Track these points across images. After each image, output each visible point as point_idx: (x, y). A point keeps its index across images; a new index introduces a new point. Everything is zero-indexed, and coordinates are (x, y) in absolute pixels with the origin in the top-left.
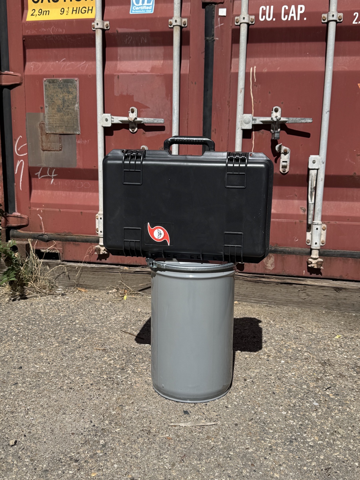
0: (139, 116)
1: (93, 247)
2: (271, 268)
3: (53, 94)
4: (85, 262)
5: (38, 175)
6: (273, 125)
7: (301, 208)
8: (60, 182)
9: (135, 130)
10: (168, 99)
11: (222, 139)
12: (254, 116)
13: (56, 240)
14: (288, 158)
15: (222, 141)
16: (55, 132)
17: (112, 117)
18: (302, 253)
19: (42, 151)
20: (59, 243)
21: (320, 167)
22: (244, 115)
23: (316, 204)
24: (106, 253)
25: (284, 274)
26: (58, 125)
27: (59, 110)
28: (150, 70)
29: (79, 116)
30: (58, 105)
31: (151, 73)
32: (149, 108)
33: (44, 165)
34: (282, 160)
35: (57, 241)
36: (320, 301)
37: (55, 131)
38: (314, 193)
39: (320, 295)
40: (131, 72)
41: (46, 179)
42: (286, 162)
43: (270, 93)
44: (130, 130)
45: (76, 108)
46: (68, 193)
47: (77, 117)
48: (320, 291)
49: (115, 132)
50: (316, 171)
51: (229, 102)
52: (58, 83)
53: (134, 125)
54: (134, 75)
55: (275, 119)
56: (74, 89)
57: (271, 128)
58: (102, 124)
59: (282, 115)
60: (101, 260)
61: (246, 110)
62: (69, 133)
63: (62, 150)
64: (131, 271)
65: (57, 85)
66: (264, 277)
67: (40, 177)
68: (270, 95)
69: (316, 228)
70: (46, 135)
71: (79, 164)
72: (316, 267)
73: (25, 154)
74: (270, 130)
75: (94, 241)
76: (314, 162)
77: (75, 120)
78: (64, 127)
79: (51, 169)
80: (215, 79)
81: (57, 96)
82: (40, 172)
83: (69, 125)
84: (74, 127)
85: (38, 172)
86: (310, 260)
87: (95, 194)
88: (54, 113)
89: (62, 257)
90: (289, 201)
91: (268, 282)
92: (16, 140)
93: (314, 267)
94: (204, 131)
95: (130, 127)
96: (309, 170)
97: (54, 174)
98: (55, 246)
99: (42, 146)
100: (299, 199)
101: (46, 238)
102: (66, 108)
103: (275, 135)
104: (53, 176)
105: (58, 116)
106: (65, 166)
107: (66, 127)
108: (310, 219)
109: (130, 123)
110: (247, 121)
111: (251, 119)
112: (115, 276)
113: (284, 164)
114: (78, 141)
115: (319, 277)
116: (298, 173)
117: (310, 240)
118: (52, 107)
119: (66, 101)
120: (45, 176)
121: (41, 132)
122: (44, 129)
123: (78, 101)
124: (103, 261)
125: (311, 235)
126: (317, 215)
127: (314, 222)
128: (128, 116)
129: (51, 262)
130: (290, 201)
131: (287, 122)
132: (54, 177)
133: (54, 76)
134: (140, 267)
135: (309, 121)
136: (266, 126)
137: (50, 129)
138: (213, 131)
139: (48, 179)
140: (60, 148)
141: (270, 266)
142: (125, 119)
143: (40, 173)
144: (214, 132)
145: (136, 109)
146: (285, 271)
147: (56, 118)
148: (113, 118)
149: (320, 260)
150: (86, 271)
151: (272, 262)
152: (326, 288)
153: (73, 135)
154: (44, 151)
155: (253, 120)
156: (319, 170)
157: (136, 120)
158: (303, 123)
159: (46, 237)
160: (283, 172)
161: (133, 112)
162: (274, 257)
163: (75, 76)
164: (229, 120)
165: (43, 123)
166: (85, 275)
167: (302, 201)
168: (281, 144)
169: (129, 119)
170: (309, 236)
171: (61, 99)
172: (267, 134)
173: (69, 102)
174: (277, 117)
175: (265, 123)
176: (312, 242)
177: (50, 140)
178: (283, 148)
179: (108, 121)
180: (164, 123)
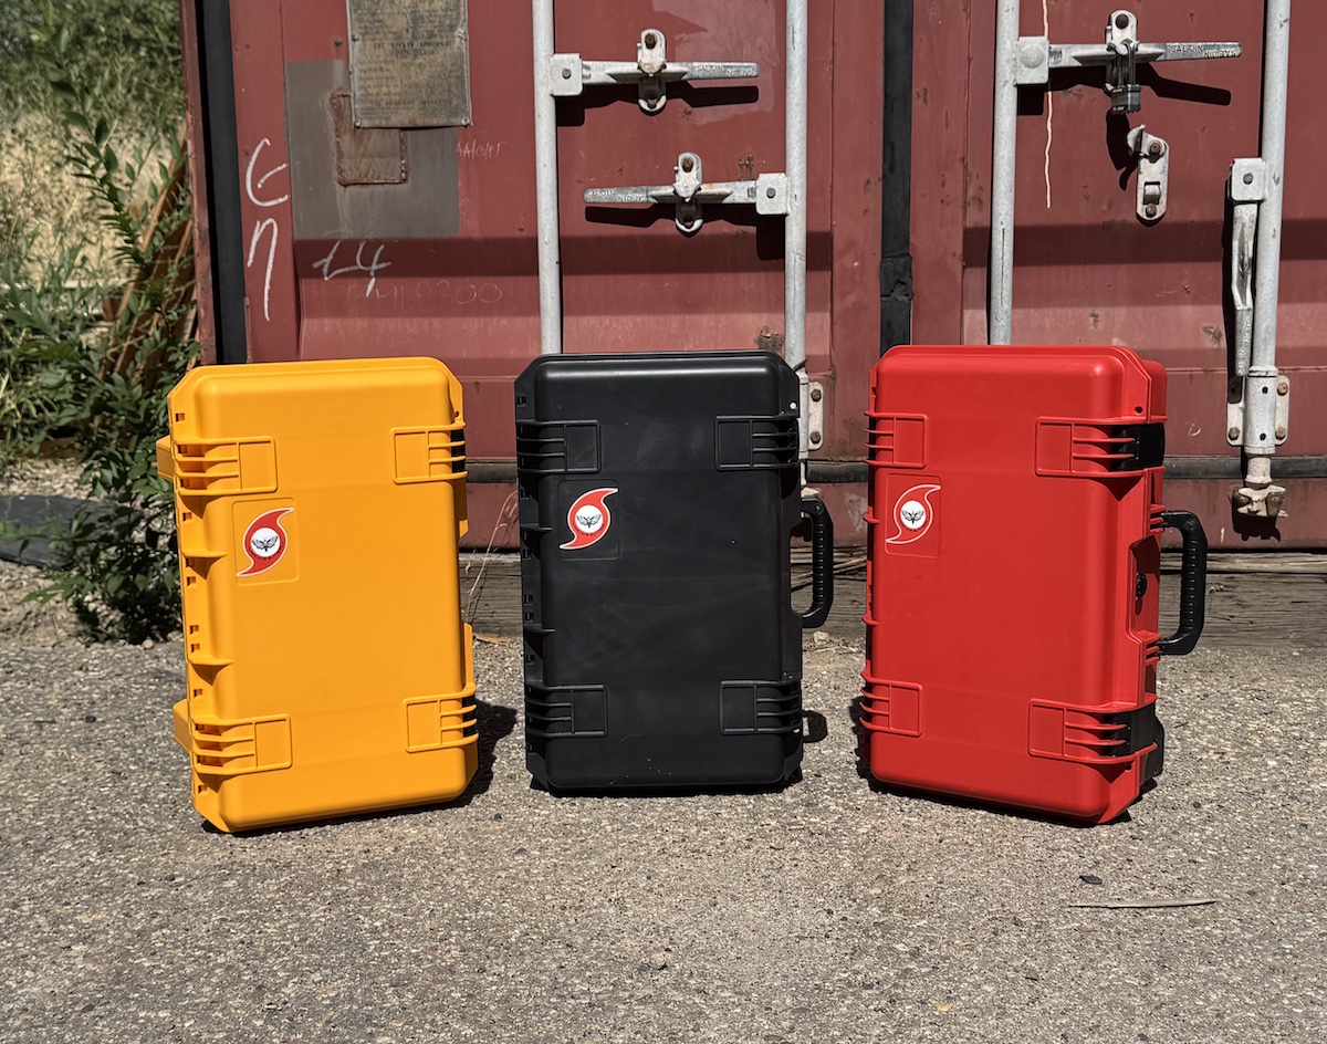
0: (670, 56)
4: (492, 549)
5: (322, 267)
7: (1206, 330)
8: (398, 287)
10: (766, 1)
11: (947, 119)
12: (1052, 40)
14: (1162, 173)
15: (947, 126)
16: (384, 123)
17: (585, 63)
18: (1215, 473)
19: (339, 188)
21: (1267, 196)
22: (1023, 39)
23: (1260, 313)
26: (397, 98)
27: (401, 50)
29: (466, 67)
30: (394, 33)
32: (705, 30)
33: (347, 232)
34: (1142, 179)
36: (1281, 622)
37: (387, 119)
38: (1249, 277)
39: (1280, 600)
41: (349, 280)
42: (1158, 183)
45: (457, 40)
46: (425, 322)
47: (462, 68)
48: (1278, 588)
49: (589, 113)
50: (1255, 206)
51: (968, 2)
53: (656, 88)
55: (1123, 50)
57: (1108, 79)
58: (550, 87)
59: (1141, 38)
61: (1028, 27)
62: (435, 122)
63: (410, 180)
67: (328, 275)
69: (1260, 389)
70: (354, 135)
71: (467, 222)
72: (1263, 513)
73: (281, 200)
74: (1101, 87)
76: (1248, 179)
77: (453, 81)
78: (417, 103)
79: (371, 246)
81: (392, 2)
82: (330, 257)
83: (433, 98)
84: (450, 102)
85: (326, 257)
86: (1243, 491)
87: (527, 321)
88: (382, 58)
90: (1165, 308)
92: (248, 155)
93: (1259, 514)
94: (886, 95)
95: (641, 94)
96: (1230, 205)
97: (378, 263)
99: (341, 171)
100: (1196, 301)
102: (422, 41)
103: (1126, 100)
104: (374, 267)
105: (395, 68)
106: (420, 233)
107: (423, 102)
108: (1243, 359)
109: (645, 81)
110: (1034, 59)
111: (1046, 53)
113: (1151, 190)
114: (463, 147)
115: (1272, 546)
116: (1194, 216)
117: (1241, 429)
118: (374, 39)
119: (422, 17)
120: (347, 269)
121: (336, 123)
122: (348, 113)
123: (464, 15)
125: (1241, 414)
126: (1263, 347)
127: (1253, 368)
128: (633, 58)
130: (1169, 311)
131: (1162, 58)
132: (378, 274)
135: (1232, 49)
136: (1091, 73)
137: (367, 112)
138: (918, 95)
139: (355, 280)
140: (404, 175)
142: (629, 68)
143: (332, 261)
144: (922, 98)
145: (662, 36)
147: (388, 74)
148: (588, 68)
149: (1274, 489)
152: (1299, 578)
153: (445, 129)
154: (345, 186)
155: (1051, 53)
156: (1262, 205)
157: (663, 71)
158: (1213, 58)
160: (1148, 215)
161: (651, 44)
164: (970, 59)
165: (345, 93)
166: (496, 592)
167: (1205, 308)
168: (1143, 127)
169: (639, 68)
170: (1234, 415)
171: (404, 14)
172: (1094, 99)
173: (432, 22)
174: (1126, 43)
175: (1088, 65)
176: (1248, 435)
177: (366, 148)
178: (1149, 139)
179: (572, 78)
180: (756, 77)
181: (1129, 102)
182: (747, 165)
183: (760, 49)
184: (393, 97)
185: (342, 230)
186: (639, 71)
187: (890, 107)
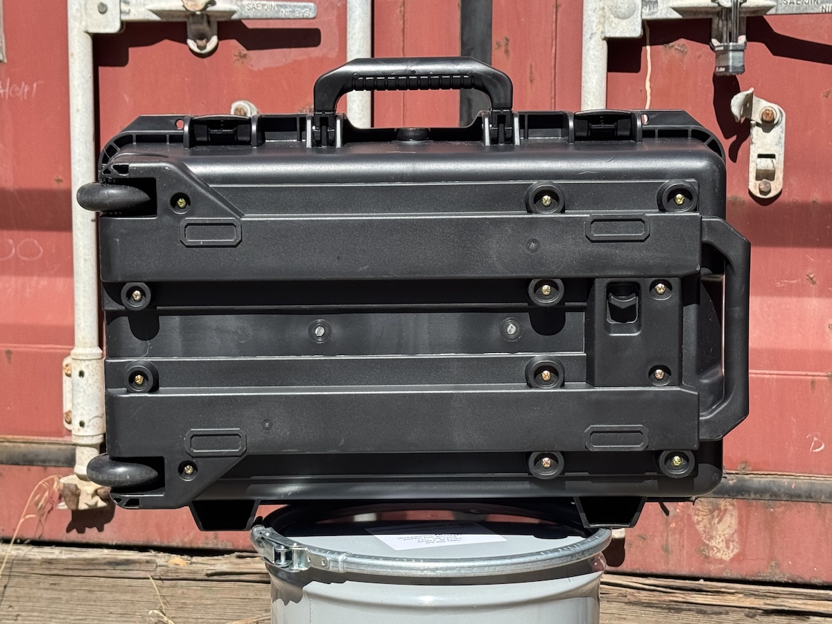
1: (51, 482)
2: (727, 555)
4: (21, 542)
6: (718, 24)
9: (210, 46)
14: (778, 144)
15: (532, 81)
24: (101, 504)
25: (776, 578)
34: (755, 150)
42: (772, 156)
44: (192, 44)
57: (714, 33)
58: (84, 23)
60: (81, 531)
64: (195, 573)
66: (699, 591)
75: (58, 461)
87: (60, 282)
90: (787, 299)
91: (716, 609)
100: (822, 293)
103: (727, 59)
109: (191, 19)
110: (624, 9)
112: (134, 592)
113: (766, 164)
116: (817, 196)
124: (91, 534)
130: (792, 302)
131: (772, 11)
134: (232, 558)
136: (694, 26)
138: (499, 45)
141: (722, 545)
142: (172, 4)
144: (503, 49)
146: (778, 566)
148: (126, 3)
150: (26, 576)
151: (729, 531)
155: (646, 3)
157: (210, 8)
158: (831, 13)
160: (761, 192)
162: (735, 513)
166: (22, 592)
168: (751, 89)
169: (183, 5)
172: (700, 56)
175: (689, 17)
178: (761, 105)
179: (108, 13)
180: (314, 18)
181: (730, 63)
186: (183, 9)
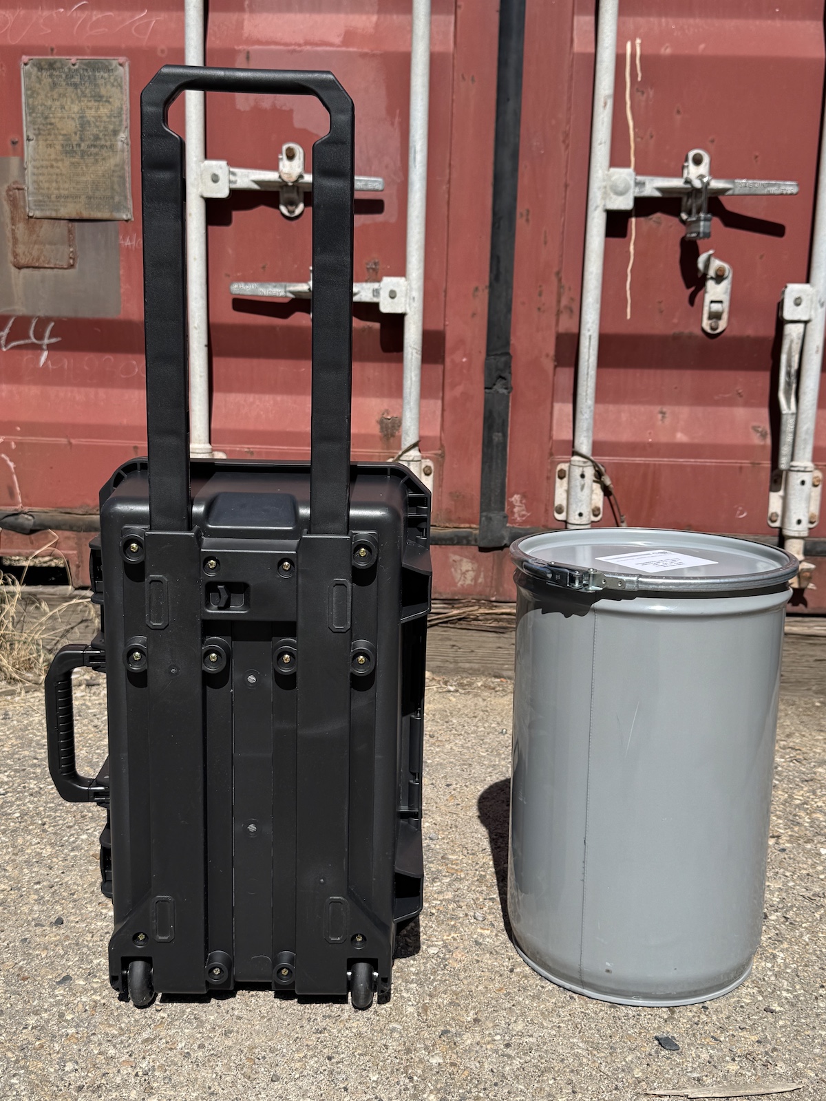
0: (308, 169)
3: (49, 103)
5: (1, 339)
6: (689, 203)
7: (755, 428)
8: (67, 360)
9: (298, 211)
10: (392, 124)
11: (545, 237)
12: (638, 171)
13: (57, 527)
14: (725, 293)
15: (545, 243)
16: (54, 215)
17: (232, 169)
19: (13, 270)
20: (68, 538)
21: (813, 317)
22: (613, 170)
23: (802, 417)
26: (66, 192)
28: (341, 39)
29: (128, 169)
30: (64, 135)
31: (344, 49)
33: (20, 309)
34: (708, 298)
35: (60, 532)
36: (806, 676)
37: (56, 211)
38: (794, 386)
39: (806, 658)
40: (286, 44)
41: (25, 352)
42: (721, 302)
43: (678, 112)
44: (283, 209)
45: (120, 144)
46: (91, 391)
47: (124, 169)
48: (805, 648)
49: (236, 215)
50: (801, 326)
51: (567, 135)
52: (66, 70)
53: (294, 196)
54: (294, 51)
55: (697, 184)
56: (114, 89)
57: (683, 209)
58: (200, 190)
59: (715, 172)
61: (617, 159)
62: (98, 215)
63: (77, 266)
65: (64, 76)
67: (6, 346)
68: (678, 117)
69: (799, 481)
70: (28, 223)
71: (127, 306)
72: (795, 585)
74: (677, 215)
76: (798, 301)
77: (116, 179)
78: (83, 197)
79: (42, 322)
80: (529, 68)
81: (63, 107)
82: (7, 331)
83: (97, 194)
84: (113, 198)
85: (3, 330)
88: (53, 157)
89: (77, 576)
90: (722, 409)
94: (495, 213)
95: (281, 201)
96: (781, 323)
97: (50, 337)
98: (56, 545)
99: (15, 255)
100: (747, 404)
101: (27, 522)
102: (88, 143)
103: (699, 226)
104: (46, 341)
105: (64, 166)
106: (86, 313)
107: (89, 198)
108: (785, 456)
109: (285, 189)
110: (621, 187)
111: (632, 183)
113: (716, 307)
114: (124, 239)
115: (800, 612)
116: (750, 332)
117: (779, 512)
118: (46, 140)
119: (89, 122)
120: (21, 342)
121: (12, 212)
122: (22, 203)
123: (126, 122)
125: (781, 501)
126: (802, 447)
127: (794, 463)
128: (275, 168)
129: (42, 593)
130: (724, 411)
131: (730, 192)
132: (50, 347)
133: (52, 50)
135: (790, 187)
136: (669, 203)
137: (39, 204)
138: (522, 215)
139: (30, 352)
140: (71, 261)
142: (271, 176)
143: (8, 334)
144: (524, 218)
145: (301, 150)
147: (57, 171)
148: (234, 174)
149: (807, 565)
152: (823, 641)
153: (109, 223)
154: (20, 268)
155: (637, 184)
156: (809, 325)
157: (301, 181)
158: (774, 195)
159: (26, 520)
160: (712, 329)
161: (291, 156)
163: (116, 52)
164: (566, 186)
165: (19, 186)
167: (755, 410)
168: (711, 252)
169: (280, 177)
170: (775, 502)
171: (73, 118)
172: (671, 226)
173: (98, 127)
174: (701, 177)
175: (667, 196)
176: (786, 520)
177: (38, 236)
178: (716, 264)
179: (220, 183)
180: (382, 191)
181: (701, 229)
182: (374, 269)
183: (387, 167)
184: (62, 191)
185: (16, 307)
186: (279, 180)
187: (497, 225)
